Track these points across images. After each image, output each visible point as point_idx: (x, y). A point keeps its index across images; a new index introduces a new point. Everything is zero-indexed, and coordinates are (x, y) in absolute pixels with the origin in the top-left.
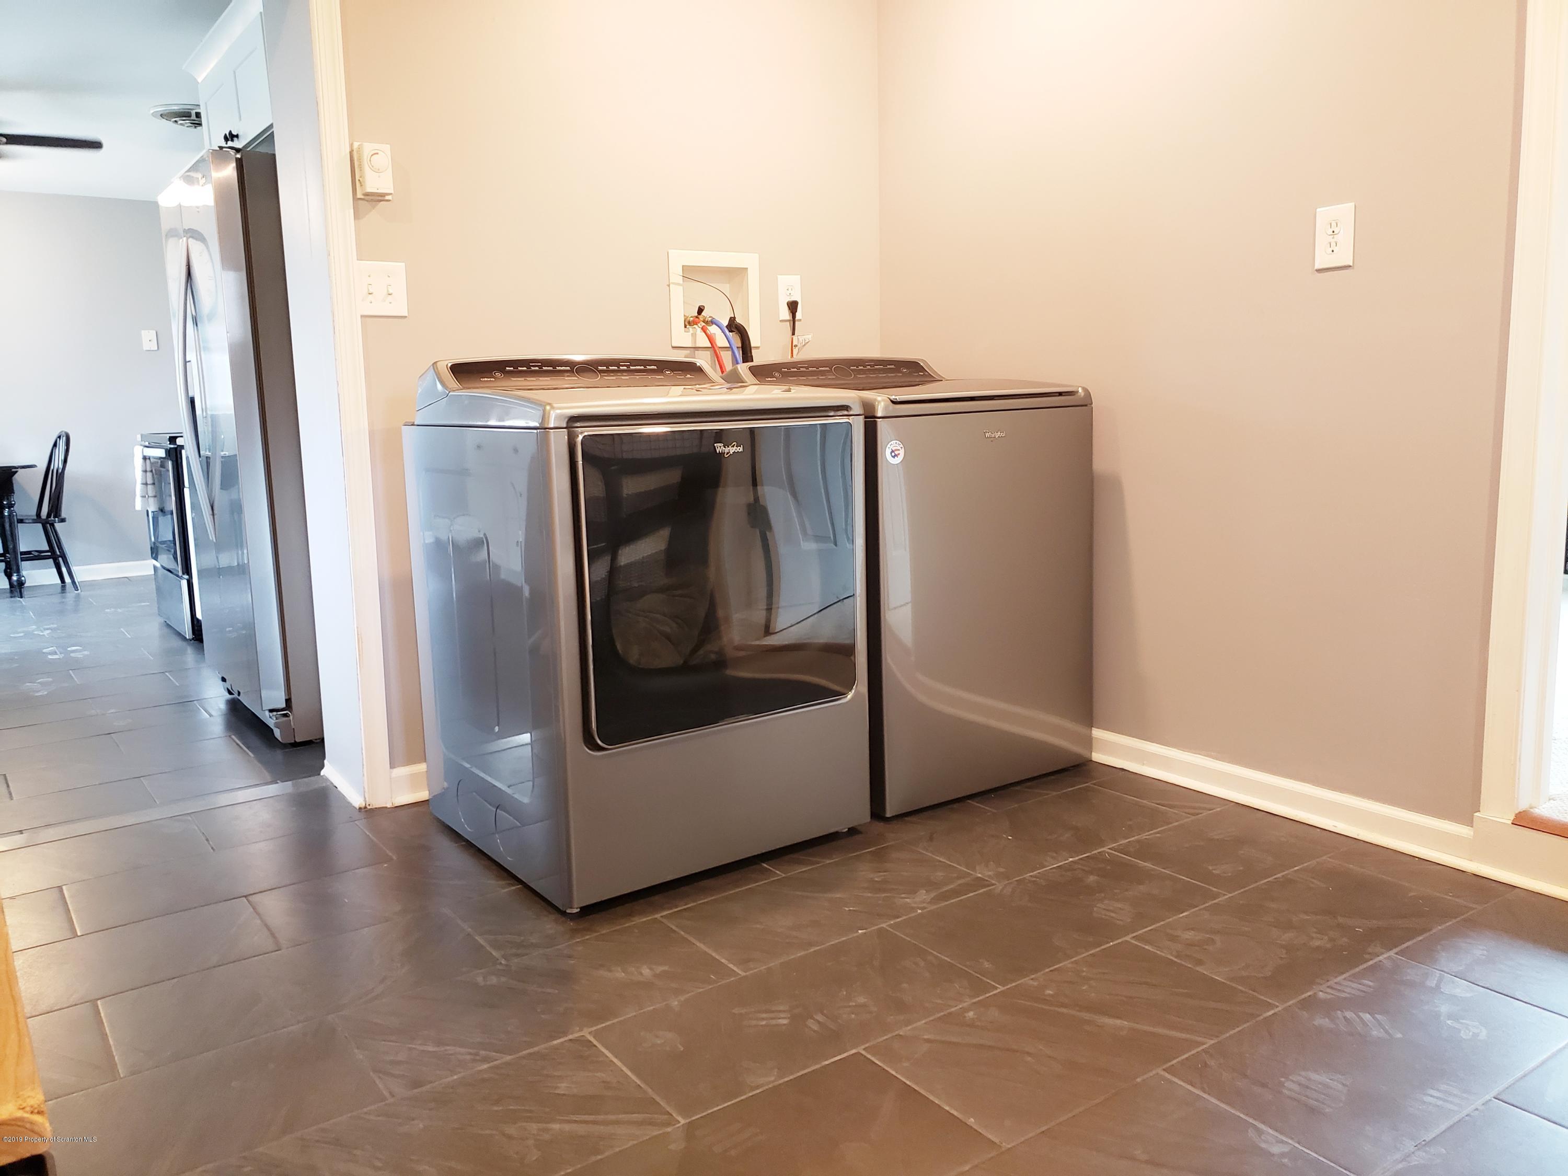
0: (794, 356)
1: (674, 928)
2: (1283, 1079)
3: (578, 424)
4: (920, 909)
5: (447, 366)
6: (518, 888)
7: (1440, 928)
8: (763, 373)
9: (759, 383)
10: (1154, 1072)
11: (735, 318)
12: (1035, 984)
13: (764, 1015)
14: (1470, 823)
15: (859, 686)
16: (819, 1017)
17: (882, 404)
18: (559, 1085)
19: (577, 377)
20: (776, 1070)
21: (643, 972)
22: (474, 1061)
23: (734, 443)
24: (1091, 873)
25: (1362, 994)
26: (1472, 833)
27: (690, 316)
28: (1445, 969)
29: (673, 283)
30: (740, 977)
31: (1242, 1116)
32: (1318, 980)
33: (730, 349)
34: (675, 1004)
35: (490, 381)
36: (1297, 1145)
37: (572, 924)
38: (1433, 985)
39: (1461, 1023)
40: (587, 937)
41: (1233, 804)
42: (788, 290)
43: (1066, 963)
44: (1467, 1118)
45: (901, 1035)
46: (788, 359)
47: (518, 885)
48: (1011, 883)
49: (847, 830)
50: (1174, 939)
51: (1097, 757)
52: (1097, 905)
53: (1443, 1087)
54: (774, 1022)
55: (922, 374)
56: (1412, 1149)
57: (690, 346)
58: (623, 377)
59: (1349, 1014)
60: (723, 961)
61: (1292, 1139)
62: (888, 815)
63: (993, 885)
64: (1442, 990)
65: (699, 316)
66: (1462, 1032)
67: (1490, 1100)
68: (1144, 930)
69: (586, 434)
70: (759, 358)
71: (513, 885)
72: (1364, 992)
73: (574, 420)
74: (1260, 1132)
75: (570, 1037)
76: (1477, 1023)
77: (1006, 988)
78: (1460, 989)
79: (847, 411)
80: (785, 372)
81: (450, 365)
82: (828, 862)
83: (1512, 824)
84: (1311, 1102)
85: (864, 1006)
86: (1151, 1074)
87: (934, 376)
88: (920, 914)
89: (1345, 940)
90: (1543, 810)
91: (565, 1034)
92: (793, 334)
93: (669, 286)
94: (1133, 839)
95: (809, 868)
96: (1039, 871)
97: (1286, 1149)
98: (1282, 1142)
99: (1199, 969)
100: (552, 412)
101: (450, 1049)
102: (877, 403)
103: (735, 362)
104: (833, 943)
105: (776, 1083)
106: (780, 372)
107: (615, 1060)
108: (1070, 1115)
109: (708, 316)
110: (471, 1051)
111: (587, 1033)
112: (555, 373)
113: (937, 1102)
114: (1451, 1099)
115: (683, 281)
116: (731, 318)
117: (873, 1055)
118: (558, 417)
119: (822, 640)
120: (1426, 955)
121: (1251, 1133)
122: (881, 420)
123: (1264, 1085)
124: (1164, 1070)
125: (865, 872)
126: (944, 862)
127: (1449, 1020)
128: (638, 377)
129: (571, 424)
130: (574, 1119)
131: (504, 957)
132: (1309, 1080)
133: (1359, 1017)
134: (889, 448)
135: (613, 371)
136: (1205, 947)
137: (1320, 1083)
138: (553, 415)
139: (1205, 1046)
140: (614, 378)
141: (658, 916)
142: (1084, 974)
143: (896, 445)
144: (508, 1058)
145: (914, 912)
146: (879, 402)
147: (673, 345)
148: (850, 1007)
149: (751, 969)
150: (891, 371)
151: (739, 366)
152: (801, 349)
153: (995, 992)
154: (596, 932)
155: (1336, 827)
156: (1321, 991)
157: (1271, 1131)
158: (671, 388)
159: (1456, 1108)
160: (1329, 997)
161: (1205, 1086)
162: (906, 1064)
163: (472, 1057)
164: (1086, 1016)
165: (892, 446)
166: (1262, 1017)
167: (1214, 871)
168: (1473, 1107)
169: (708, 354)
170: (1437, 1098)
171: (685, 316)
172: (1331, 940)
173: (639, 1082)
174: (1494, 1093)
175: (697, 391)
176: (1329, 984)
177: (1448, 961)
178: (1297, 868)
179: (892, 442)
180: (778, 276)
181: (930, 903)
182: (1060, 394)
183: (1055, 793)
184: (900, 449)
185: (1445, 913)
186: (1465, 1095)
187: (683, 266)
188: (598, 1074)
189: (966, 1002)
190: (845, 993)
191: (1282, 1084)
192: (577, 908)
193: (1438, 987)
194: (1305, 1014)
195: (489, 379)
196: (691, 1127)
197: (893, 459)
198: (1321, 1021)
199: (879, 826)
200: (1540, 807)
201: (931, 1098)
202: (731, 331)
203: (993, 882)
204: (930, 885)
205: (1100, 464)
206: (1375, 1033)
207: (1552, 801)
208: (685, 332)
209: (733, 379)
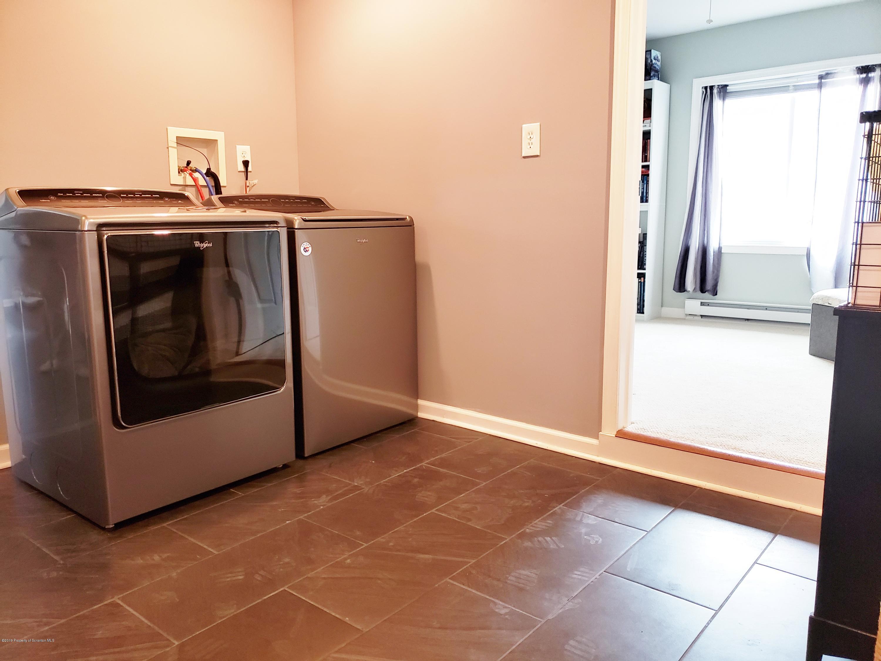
0: (247, 192)
1: (175, 530)
2: (508, 576)
3: (104, 229)
4: (322, 506)
5: (16, 191)
6: (73, 516)
7: (583, 491)
8: (227, 201)
9: (224, 207)
10: (445, 580)
11: (210, 169)
12: (384, 540)
13: (230, 575)
14: (597, 437)
15: (288, 383)
16: (262, 572)
17: (298, 221)
18: (97, 633)
19: (107, 200)
20: (235, 606)
21: (155, 558)
22: (38, 626)
23: (206, 241)
24: (415, 477)
25: (547, 528)
26: (598, 442)
27: (182, 167)
28: (585, 511)
29: (171, 147)
30: (215, 555)
31: (487, 597)
32: (527, 523)
33: (207, 187)
34: (174, 574)
35: (47, 201)
36: (513, 608)
37: (109, 535)
38: (579, 520)
39: (591, 537)
40: (119, 541)
41: (488, 435)
42: (243, 154)
43: (401, 528)
44: (592, 583)
45: (309, 577)
46: (244, 193)
47: (73, 514)
48: (373, 487)
49: (281, 466)
50: (456, 508)
51: (421, 415)
52: (418, 494)
53: (582, 569)
54: (234, 578)
55: (323, 205)
56: (566, 602)
57: (182, 184)
58: (137, 201)
59: (540, 539)
60: (205, 547)
61: (511, 605)
62: (306, 455)
63: (363, 488)
64: (583, 522)
65: (188, 167)
66: (591, 541)
67: (602, 573)
68: (442, 505)
69: (109, 234)
70: (225, 193)
71: (69, 515)
72: (548, 526)
73: (101, 226)
74: (495, 604)
75: (106, 603)
76: (598, 536)
77: (368, 544)
78: (591, 520)
79: (277, 224)
80: (241, 201)
81: (18, 191)
82: (270, 485)
83: (616, 436)
84: (521, 585)
85: (288, 563)
86: (443, 582)
87: (330, 207)
88: (322, 509)
89: (540, 501)
90: (629, 429)
91: (101, 601)
92: (247, 179)
93: (168, 148)
94: (437, 457)
95: (259, 489)
96: (388, 479)
97: (507, 611)
98: (506, 607)
99: (469, 523)
100: (86, 221)
101: (23, 621)
102: (294, 221)
103: (211, 194)
104: (271, 530)
105: (235, 613)
106: (238, 201)
107: (135, 613)
108: (400, 609)
109: (193, 167)
110: (36, 620)
111: (117, 599)
112: (92, 198)
113: (328, 612)
114: (585, 575)
115: (177, 146)
116: (208, 169)
117: (293, 590)
118: (90, 224)
119: (265, 358)
120: (576, 505)
121: (491, 605)
122: (297, 230)
123: (499, 580)
124: (449, 579)
125: (293, 489)
126: (337, 479)
127: (585, 536)
128: (147, 201)
129: (99, 228)
130: (106, 652)
131: (62, 559)
132: (520, 574)
133: (545, 540)
134: (303, 246)
135: (131, 197)
136: (472, 512)
137: (525, 575)
138: (87, 223)
139: (471, 563)
140: (132, 202)
141: (165, 525)
142: (410, 532)
143: (307, 245)
144: (63, 621)
145: (318, 508)
146: (296, 220)
147: (172, 183)
148: (280, 564)
149: (222, 550)
150: (305, 203)
151: (212, 197)
152: (252, 188)
153: (362, 547)
154: (125, 537)
155: (537, 444)
156: (527, 528)
157: (501, 603)
158: (170, 208)
159: (587, 579)
160: (531, 531)
161: (470, 584)
162: (311, 593)
163: (38, 623)
164: (410, 554)
165: (304, 245)
166: (499, 545)
167: (478, 471)
168: (595, 577)
169: (194, 189)
170: (579, 575)
171: (178, 166)
172: (533, 502)
173: (149, 624)
174: (604, 570)
175: (187, 210)
176: (531, 525)
177: (587, 507)
178: (518, 466)
179: (304, 243)
180: (237, 146)
181: (328, 502)
182: (397, 219)
183: (398, 436)
184: (309, 247)
185: (586, 483)
186: (591, 572)
187: (177, 137)
188: (124, 623)
189: (346, 554)
190: (277, 557)
191: (507, 578)
192: (113, 525)
193: (581, 520)
194: (519, 541)
195: (46, 201)
196: (181, 647)
197: (305, 252)
198: (528, 544)
199: (301, 462)
200: (628, 428)
201: (325, 610)
202: (207, 176)
203: (363, 487)
204: (327, 492)
205: (419, 257)
206: (552, 546)
207: (632, 424)
208: (179, 176)
209: (209, 204)
